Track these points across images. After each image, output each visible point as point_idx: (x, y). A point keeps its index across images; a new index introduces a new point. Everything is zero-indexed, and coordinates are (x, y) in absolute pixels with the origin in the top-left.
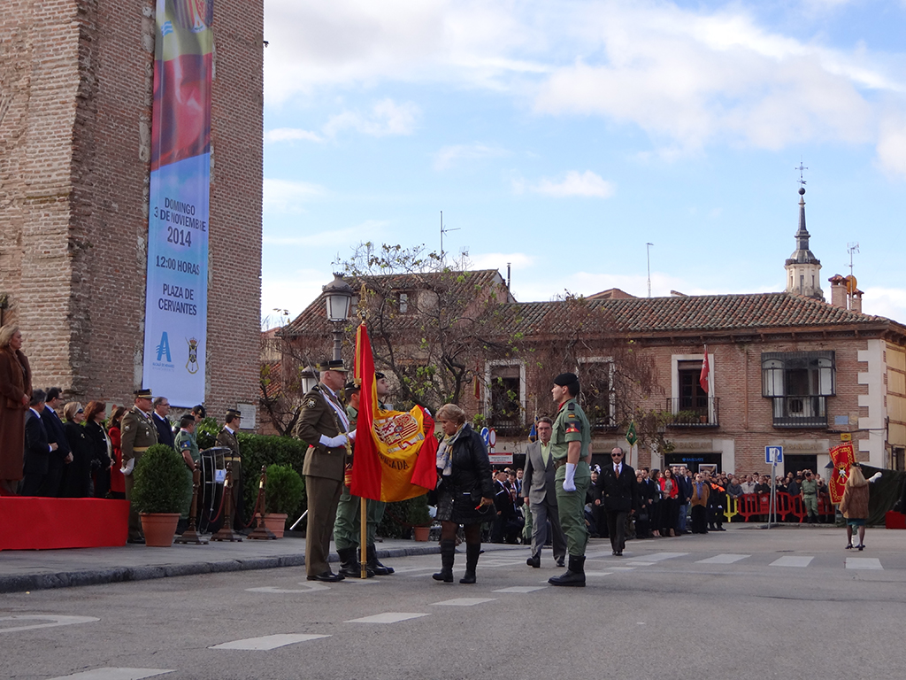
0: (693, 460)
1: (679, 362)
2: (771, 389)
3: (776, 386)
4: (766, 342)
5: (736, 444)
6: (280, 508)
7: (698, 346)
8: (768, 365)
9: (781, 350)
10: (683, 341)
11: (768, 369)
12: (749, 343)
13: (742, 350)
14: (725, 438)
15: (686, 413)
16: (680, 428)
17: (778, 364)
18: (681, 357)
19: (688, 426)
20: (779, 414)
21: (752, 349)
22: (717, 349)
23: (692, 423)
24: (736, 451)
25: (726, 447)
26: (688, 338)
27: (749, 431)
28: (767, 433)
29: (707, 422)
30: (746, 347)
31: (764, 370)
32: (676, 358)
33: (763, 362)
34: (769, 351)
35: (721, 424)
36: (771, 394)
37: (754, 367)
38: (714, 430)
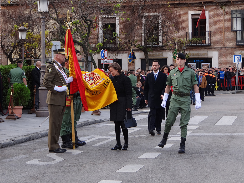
0: (198, 61)
1: (192, 14)
2: (235, 27)
3: (238, 26)
4: (233, 5)
5: (219, 53)
6: (20, 104)
7: (201, 7)
8: (234, 16)
9: (240, 9)
10: (194, 5)
11: (234, 18)
12: (225, 5)
13: (222, 9)
14: (214, 50)
15: (196, 39)
16: (192, 46)
17: (239, 15)
18: (193, 12)
19: (196, 45)
20: (239, 39)
21: (226, 8)
22: (210, 8)
23: (198, 44)
24: (219, 57)
25: (214, 55)
26: (196, 3)
27: (225, 47)
28: (234, 48)
29: (205, 43)
30: (224, 7)
31: (232, 18)
32: (191, 13)
33: (232, 14)
34: (235, 9)
35: (212, 44)
36: (235, 30)
37: (228, 17)
38: (208, 47)
